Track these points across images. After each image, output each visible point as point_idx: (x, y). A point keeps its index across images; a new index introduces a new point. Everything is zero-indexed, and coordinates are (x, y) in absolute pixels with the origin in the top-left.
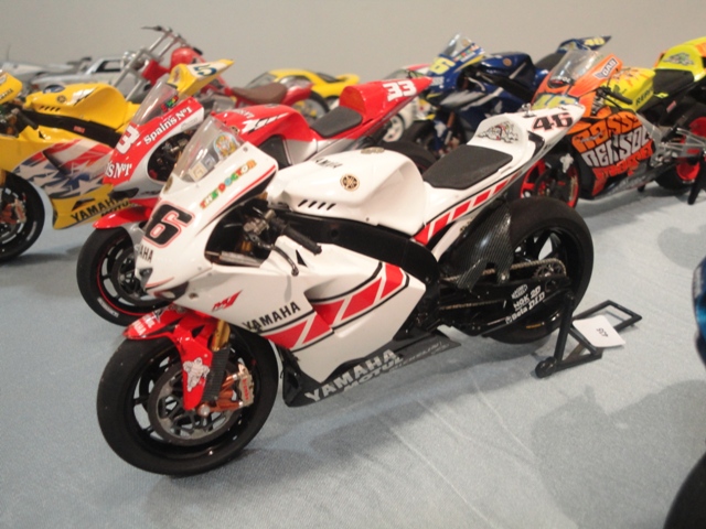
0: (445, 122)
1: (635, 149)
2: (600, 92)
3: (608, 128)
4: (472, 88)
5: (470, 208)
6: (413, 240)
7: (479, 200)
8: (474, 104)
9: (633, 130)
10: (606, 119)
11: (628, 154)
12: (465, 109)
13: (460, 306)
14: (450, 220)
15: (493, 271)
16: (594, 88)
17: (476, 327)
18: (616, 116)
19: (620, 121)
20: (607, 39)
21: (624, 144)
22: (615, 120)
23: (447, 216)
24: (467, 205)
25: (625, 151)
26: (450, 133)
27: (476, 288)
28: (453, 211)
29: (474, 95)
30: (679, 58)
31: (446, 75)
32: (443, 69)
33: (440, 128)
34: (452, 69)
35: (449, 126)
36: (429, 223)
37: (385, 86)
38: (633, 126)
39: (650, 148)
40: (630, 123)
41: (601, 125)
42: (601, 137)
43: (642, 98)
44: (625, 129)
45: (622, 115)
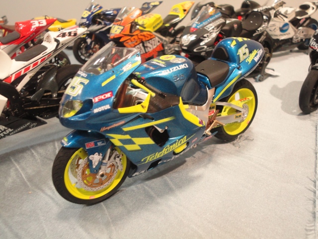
0: (91, 38)
1: (155, 47)
2: (133, 24)
3: (139, 39)
4: (100, 23)
5: (31, 69)
6: (4, 82)
7: (34, 65)
8: (101, 30)
9: (151, 39)
10: (137, 35)
11: (152, 49)
12: (98, 32)
13: (37, 108)
14: (22, 74)
15: (50, 93)
16: (131, 22)
17: (47, 115)
18: (142, 34)
19: (144, 36)
20: (160, 3)
21: (149, 45)
22: (141, 35)
23: (21, 72)
24: (29, 67)
25: (150, 48)
26: (93, 43)
27: (41, 101)
28: (23, 70)
29: (100, 26)
30: (175, 10)
31: (88, 18)
32: (86, 16)
33: (89, 41)
34: (90, 15)
35: (93, 39)
36: (12, 75)
37: (31, 22)
38: (150, 38)
39: (161, 46)
40: (149, 36)
41: (135, 37)
42: (136, 42)
43: (156, 26)
44: (147, 39)
45: (145, 33)
